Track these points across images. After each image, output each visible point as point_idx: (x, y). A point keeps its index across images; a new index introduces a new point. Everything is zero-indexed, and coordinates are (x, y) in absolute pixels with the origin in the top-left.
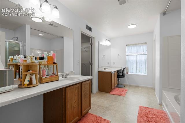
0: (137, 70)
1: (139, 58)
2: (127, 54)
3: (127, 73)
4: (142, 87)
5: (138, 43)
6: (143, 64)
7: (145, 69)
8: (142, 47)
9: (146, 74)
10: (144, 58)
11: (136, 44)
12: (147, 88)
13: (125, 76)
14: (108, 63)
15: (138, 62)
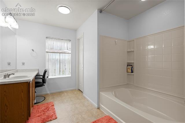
0: (60, 71)
1: (62, 56)
2: (47, 50)
3: (47, 77)
4: (66, 92)
5: (62, 39)
6: (67, 64)
7: (68, 69)
8: (66, 44)
9: (70, 76)
10: (68, 57)
11: (59, 39)
12: (72, 91)
13: (45, 83)
14: (9, 64)
15: (61, 61)
